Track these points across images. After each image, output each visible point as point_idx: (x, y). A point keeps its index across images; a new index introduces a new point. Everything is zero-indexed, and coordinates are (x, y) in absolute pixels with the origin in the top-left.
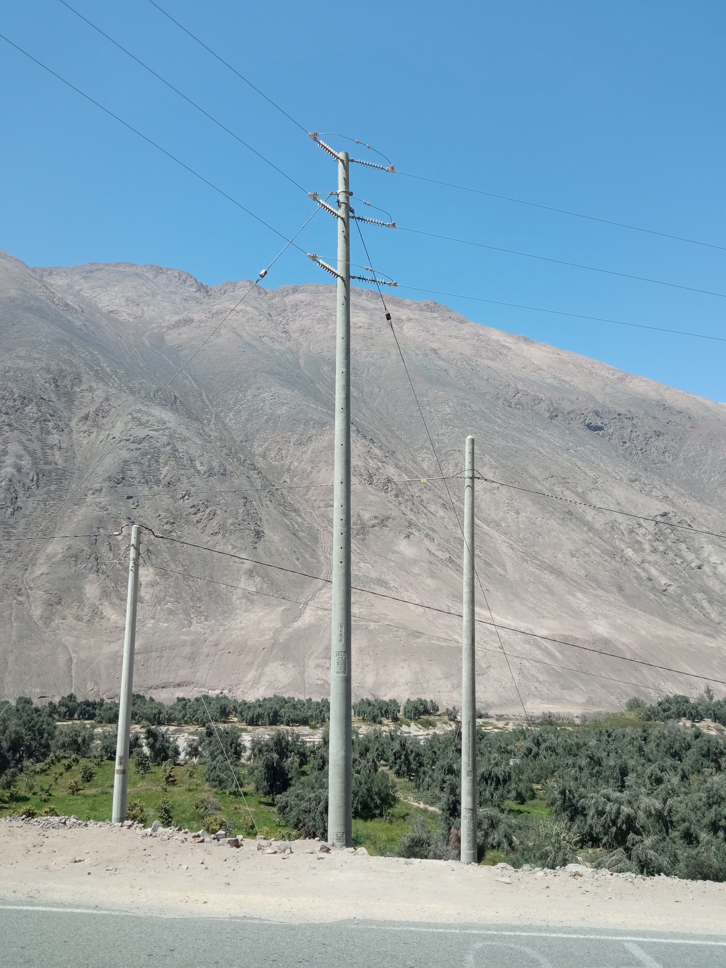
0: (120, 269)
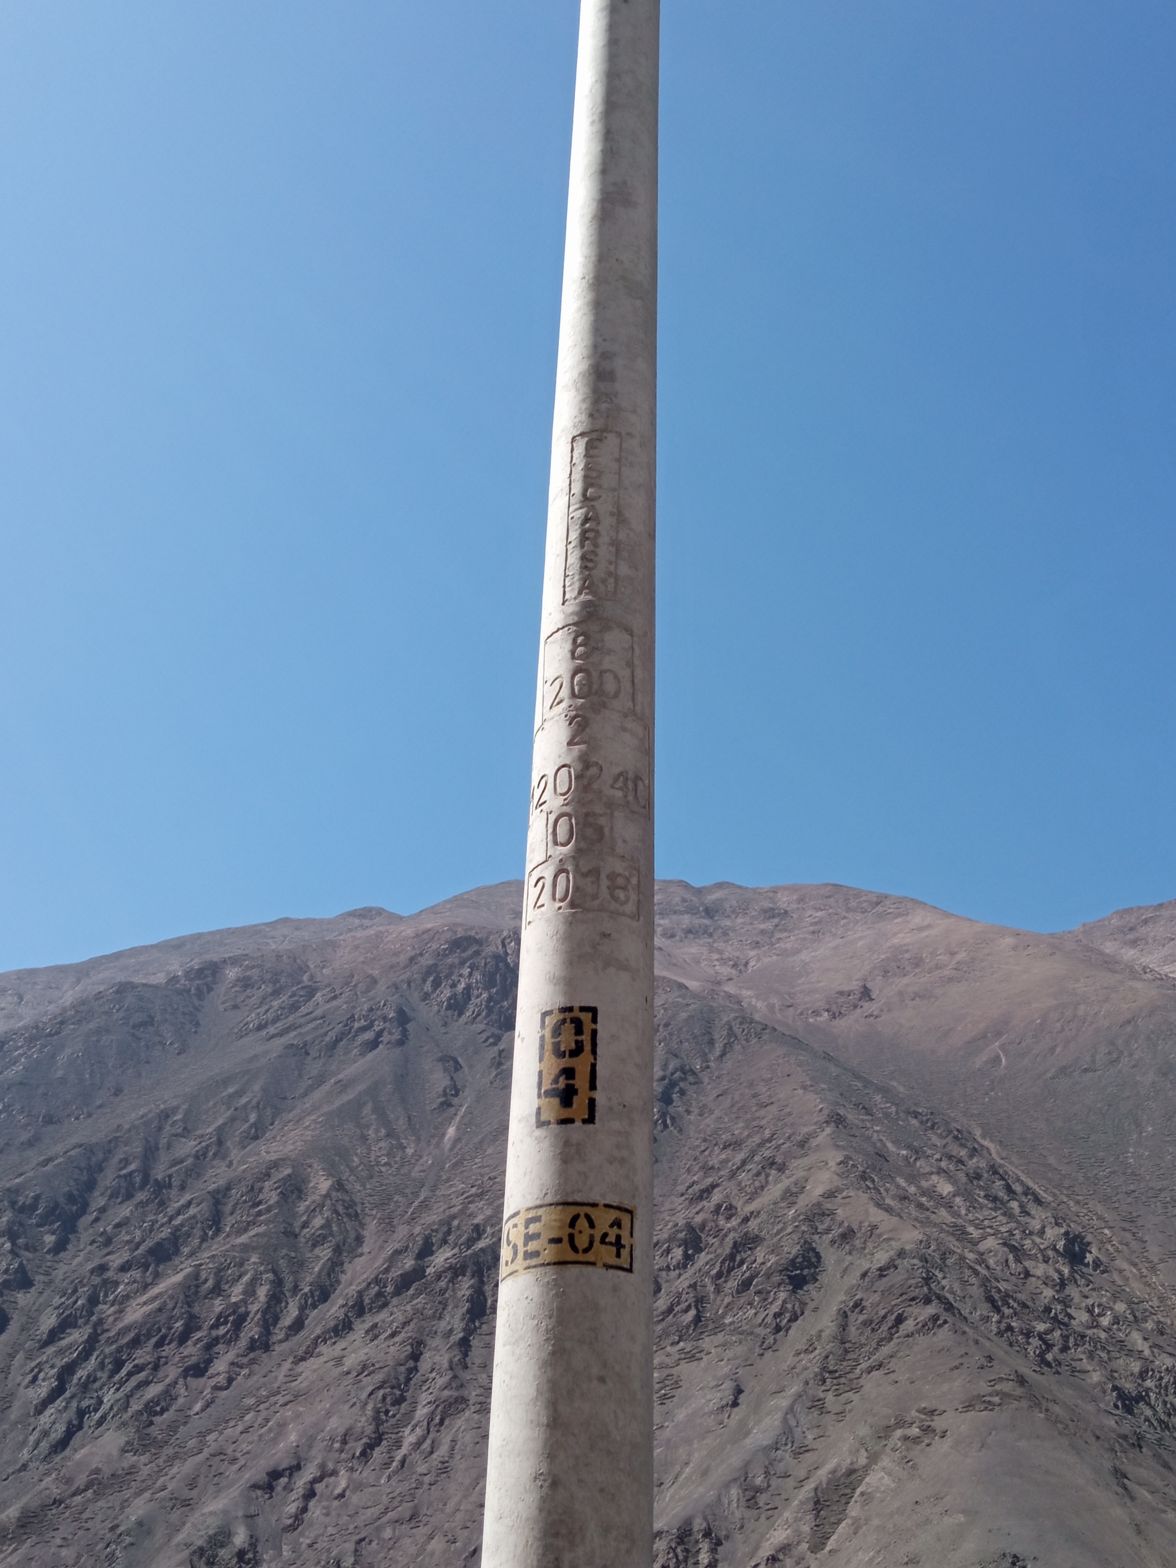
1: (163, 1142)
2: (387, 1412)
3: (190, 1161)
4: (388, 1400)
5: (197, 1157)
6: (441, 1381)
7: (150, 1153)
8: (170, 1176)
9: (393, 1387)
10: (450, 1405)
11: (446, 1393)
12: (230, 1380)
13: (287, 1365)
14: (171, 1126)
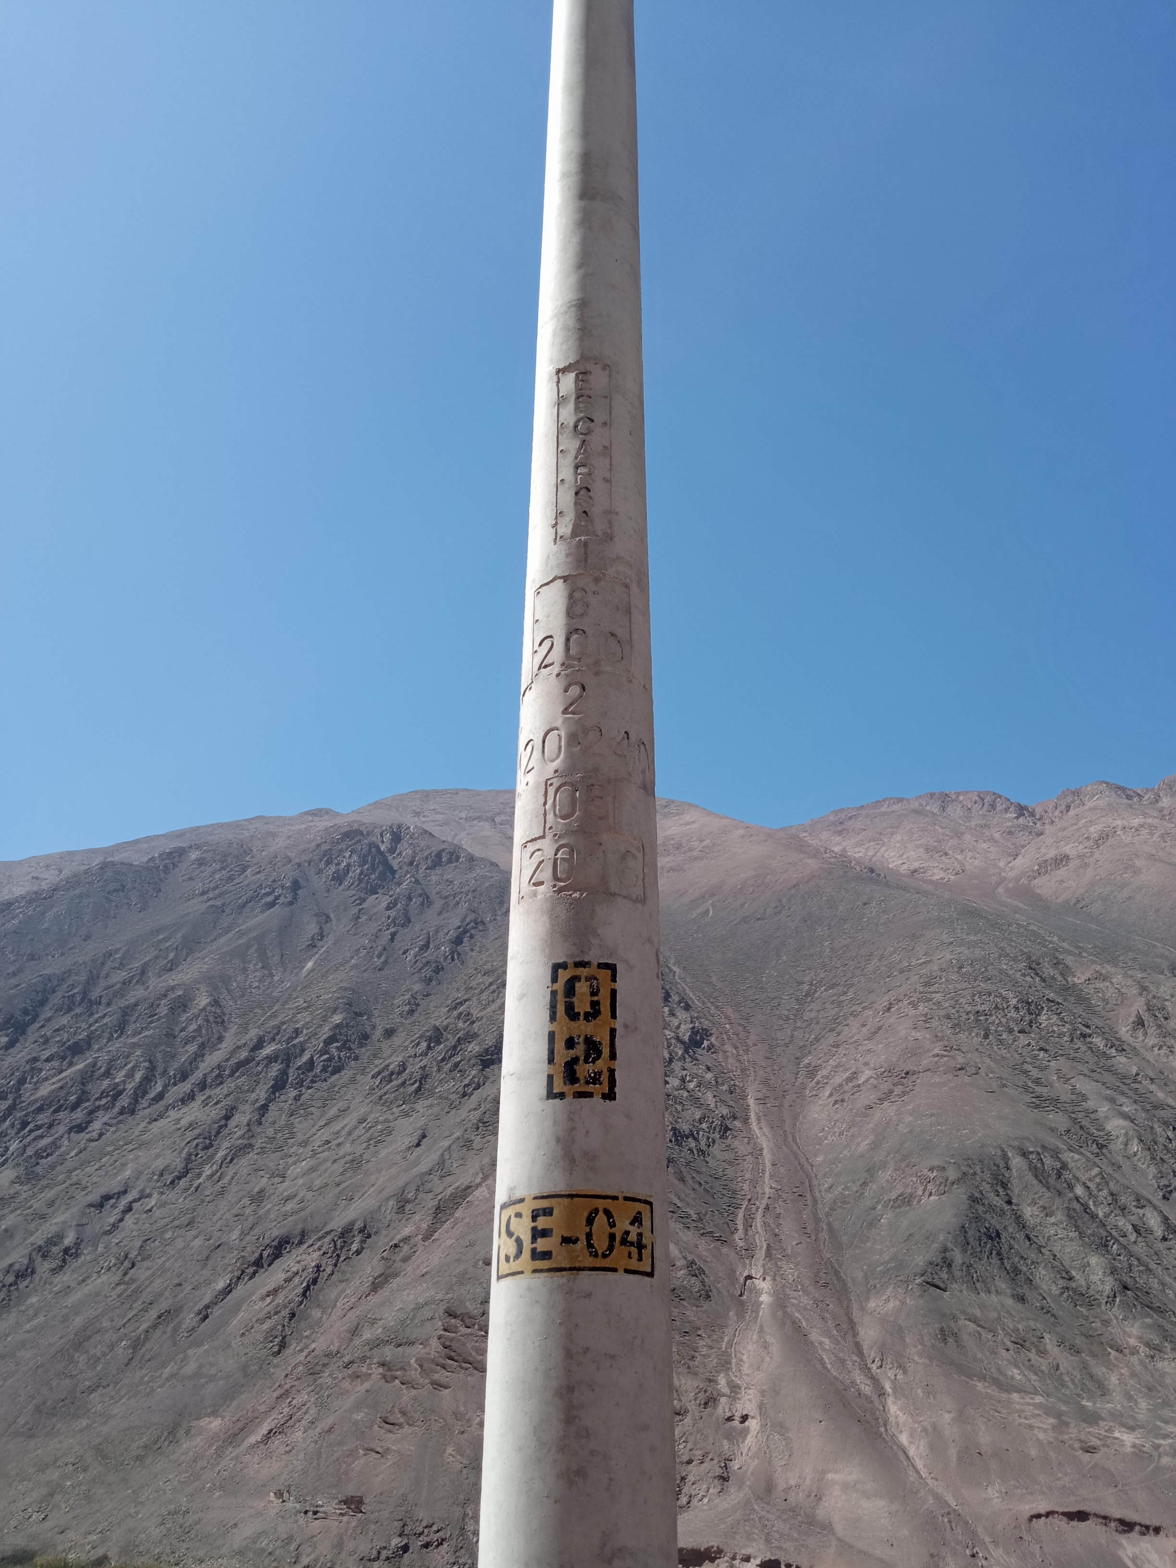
0: (884, 809)
1: (104, 973)
2: (197, 1155)
3: (119, 985)
4: (200, 1147)
5: (124, 983)
6: (239, 1133)
7: (92, 980)
8: (101, 997)
9: (205, 1138)
10: (240, 1149)
11: (240, 1141)
12: (101, 1135)
13: (144, 1124)
14: (112, 962)
